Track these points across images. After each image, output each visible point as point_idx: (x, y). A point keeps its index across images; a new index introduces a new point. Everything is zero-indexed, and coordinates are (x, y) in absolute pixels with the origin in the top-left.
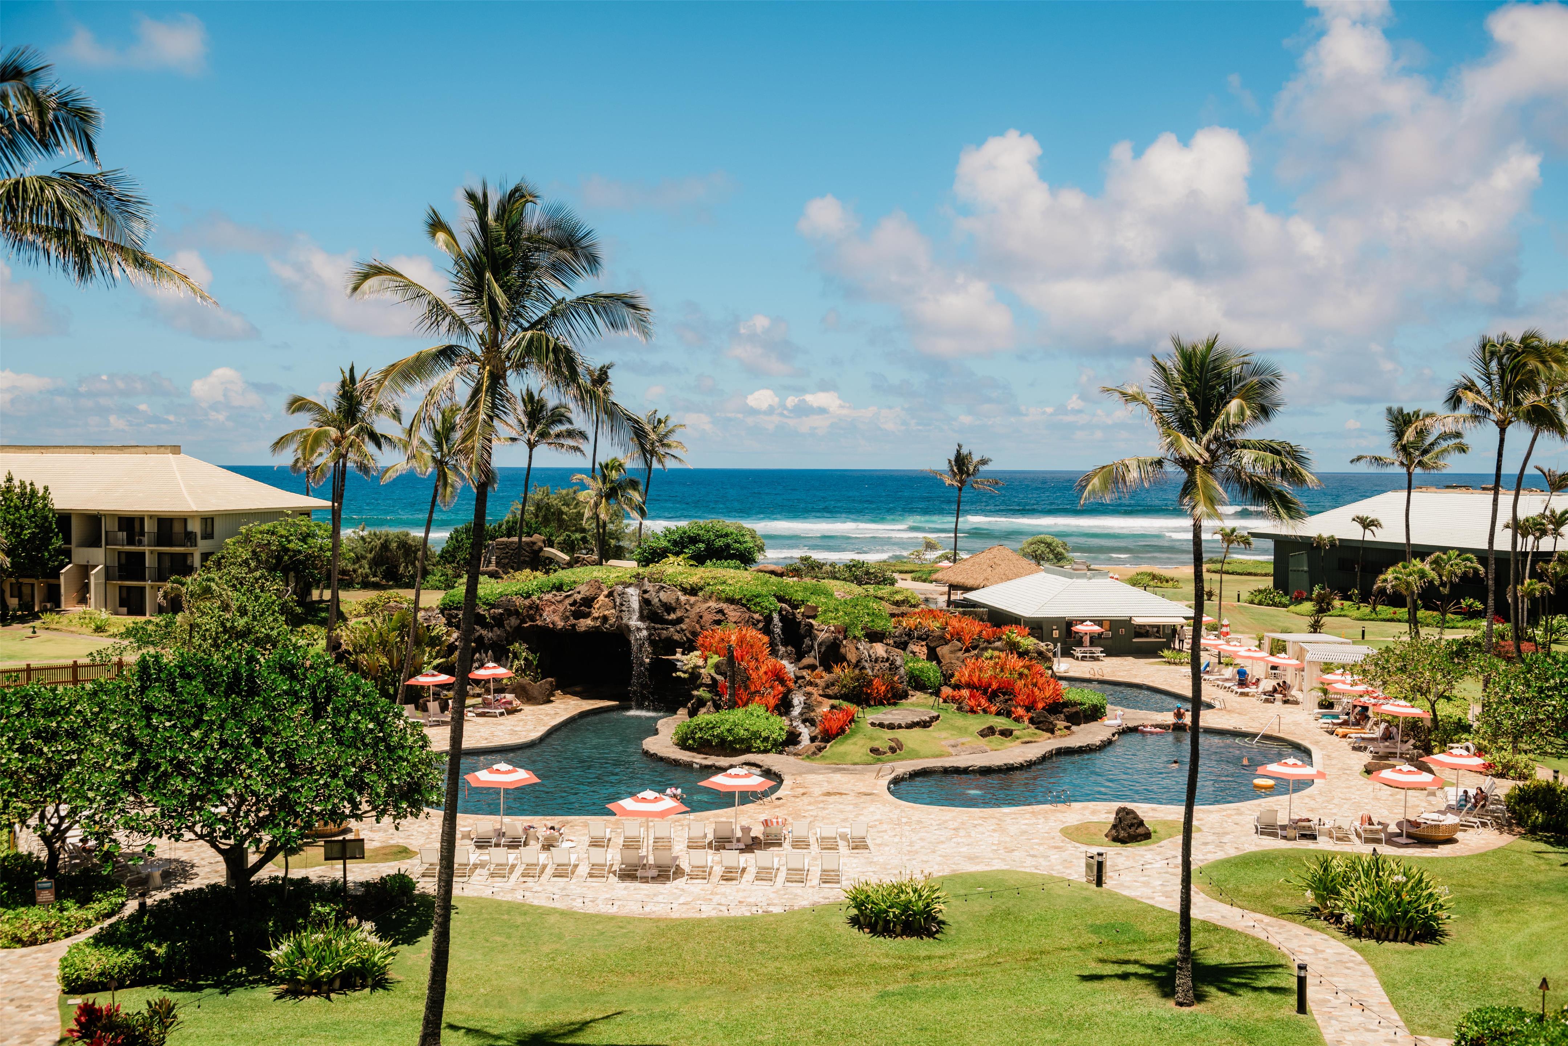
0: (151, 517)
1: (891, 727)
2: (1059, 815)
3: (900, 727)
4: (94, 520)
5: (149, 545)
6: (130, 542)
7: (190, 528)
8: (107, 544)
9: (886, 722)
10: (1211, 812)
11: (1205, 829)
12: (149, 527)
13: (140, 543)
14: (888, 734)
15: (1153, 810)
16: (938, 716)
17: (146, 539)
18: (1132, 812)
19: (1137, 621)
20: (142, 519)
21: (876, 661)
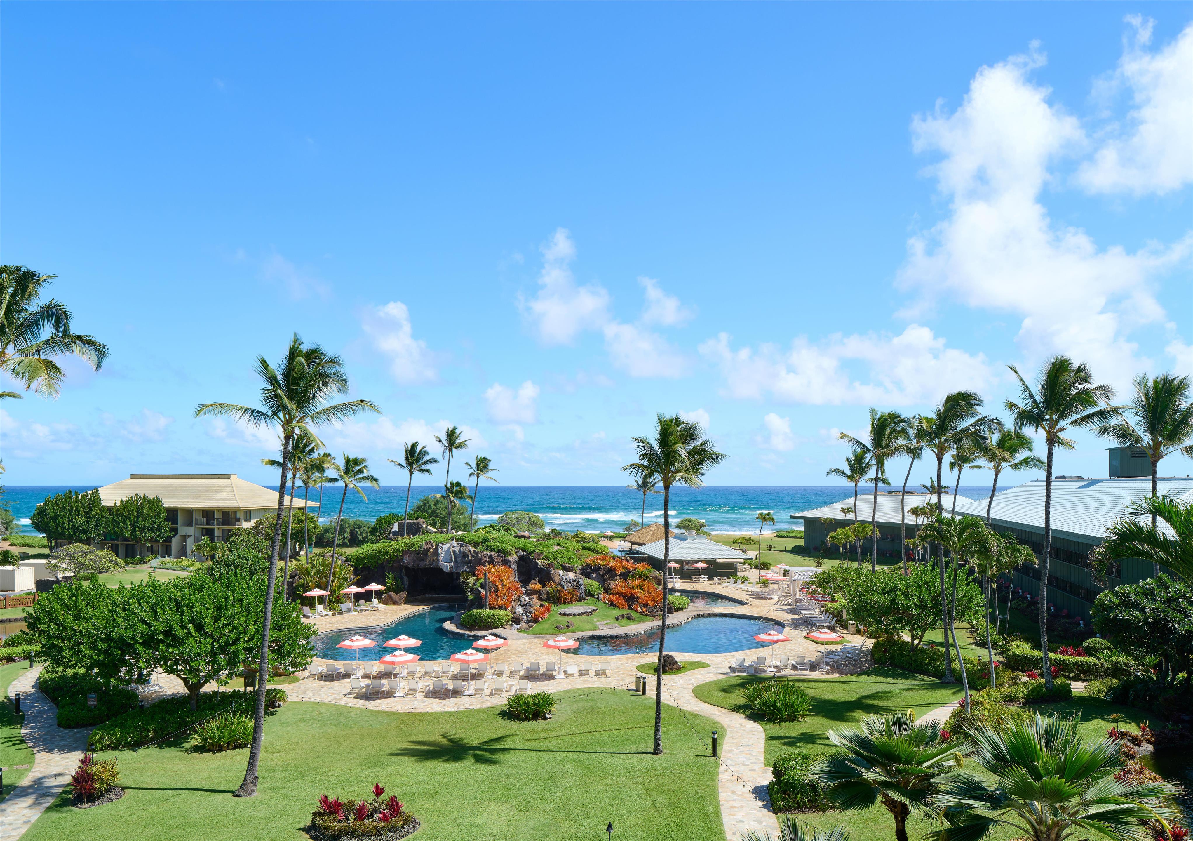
0: (218, 510)
1: (570, 615)
2: (640, 659)
3: (574, 615)
4: (189, 512)
5: (218, 525)
6: (208, 524)
7: (238, 516)
8: (196, 524)
9: (568, 613)
10: (718, 657)
11: (712, 665)
12: (217, 516)
13: (213, 524)
14: (567, 618)
15: (690, 656)
16: (597, 610)
17: (215, 522)
18: (671, 657)
19: (719, 561)
20: (214, 512)
21: (570, 582)
